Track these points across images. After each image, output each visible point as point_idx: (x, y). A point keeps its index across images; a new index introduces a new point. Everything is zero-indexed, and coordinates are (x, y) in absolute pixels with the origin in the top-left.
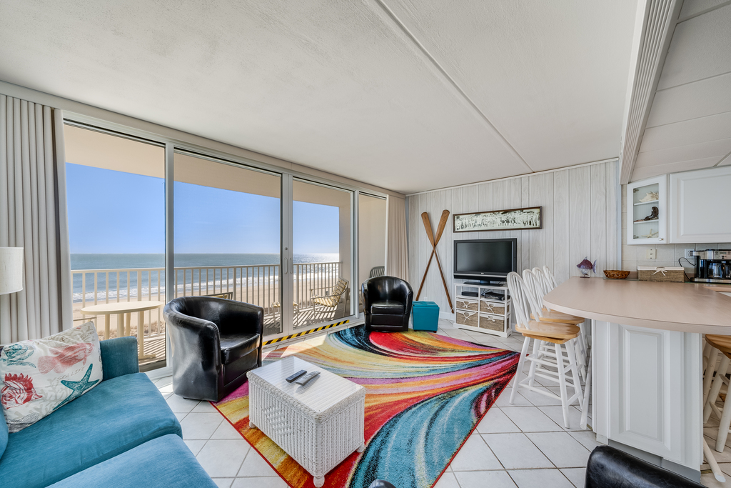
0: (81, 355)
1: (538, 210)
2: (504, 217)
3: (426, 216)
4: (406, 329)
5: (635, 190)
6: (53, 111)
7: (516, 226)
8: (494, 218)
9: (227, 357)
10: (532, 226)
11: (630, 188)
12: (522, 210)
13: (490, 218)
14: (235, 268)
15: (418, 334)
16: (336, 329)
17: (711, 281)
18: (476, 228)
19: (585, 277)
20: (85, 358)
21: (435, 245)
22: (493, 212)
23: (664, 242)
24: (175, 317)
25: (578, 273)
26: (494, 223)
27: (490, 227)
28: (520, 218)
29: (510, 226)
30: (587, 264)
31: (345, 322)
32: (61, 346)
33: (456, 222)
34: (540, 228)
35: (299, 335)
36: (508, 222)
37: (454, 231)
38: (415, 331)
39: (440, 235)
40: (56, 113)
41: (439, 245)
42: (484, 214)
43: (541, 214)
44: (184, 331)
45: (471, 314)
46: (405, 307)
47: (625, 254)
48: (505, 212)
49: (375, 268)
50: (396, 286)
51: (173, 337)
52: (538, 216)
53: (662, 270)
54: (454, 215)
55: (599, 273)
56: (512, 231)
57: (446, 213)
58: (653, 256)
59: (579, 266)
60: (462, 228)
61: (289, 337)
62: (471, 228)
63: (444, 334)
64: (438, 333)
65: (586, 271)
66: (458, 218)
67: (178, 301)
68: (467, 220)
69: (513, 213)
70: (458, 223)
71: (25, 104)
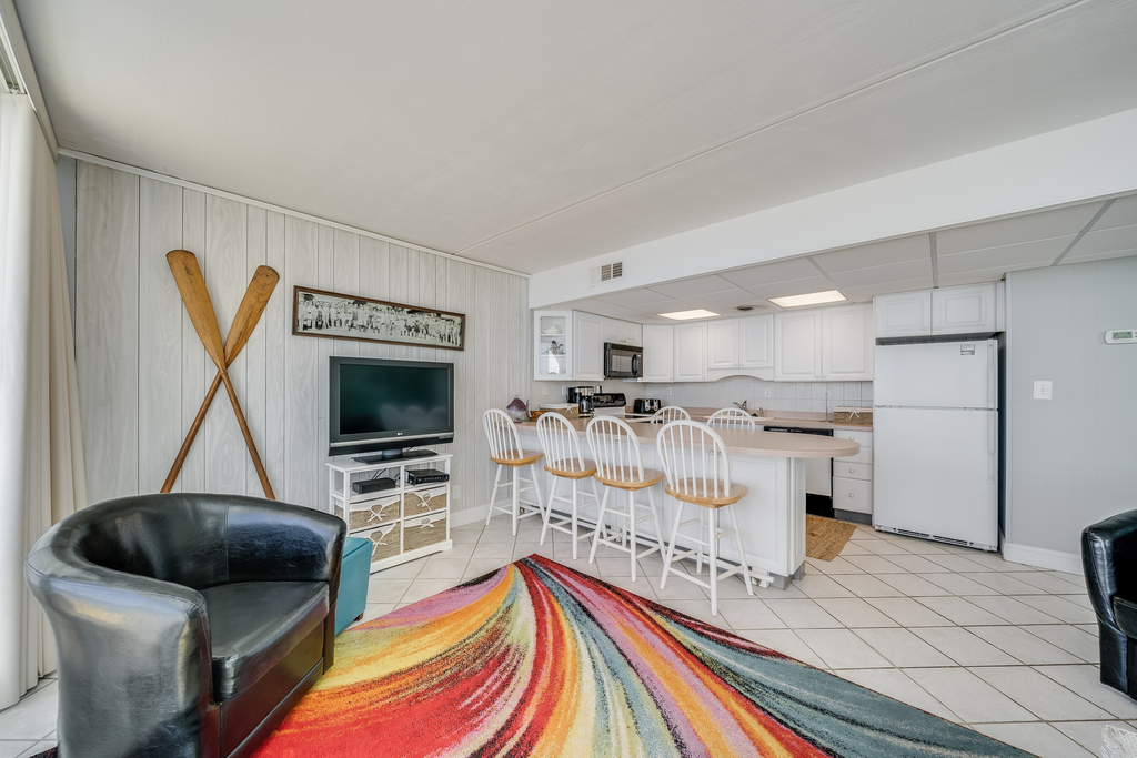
1: (458, 320)
2: (412, 320)
3: (185, 264)
7: (429, 340)
8: (393, 318)
10: (450, 345)
11: (538, 315)
12: (439, 313)
13: (384, 316)
18: (354, 333)
21: (226, 365)
22: (393, 305)
23: (572, 379)
26: (392, 327)
27: (383, 334)
28: (436, 328)
29: (421, 338)
30: (518, 404)
33: (300, 307)
34: (461, 348)
36: (417, 330)
37: (295, 332)
39: (246, 336)
42: (374, 305)
43: (463, 325)
45: (386, 531)
48: (414, 310)
52: (458, 329)
54: (295, 289)
56: (421, 348)
57: (266, 278)
60: (320, 327)
62: (343, 331)
66: (308, 298)
68: (333, 310)
69: (426, 316)
70: (307, 312)
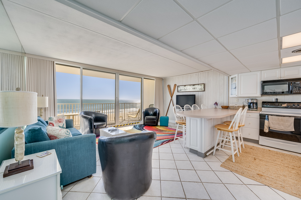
0: (62, 121)
1: (203, 85)
2: (193, 87)
3: (169, 86)
4: (157, 125)
5: (232, 78)
6: (53, 62)
7: (197, 90)
8: (190, 87)
9: (96, 127)
10: (201, 90)
11: (230, 77)
12: (198, 84)
14: (102, 104)
15: (161, 127)
16: (134, 125)
17: (250, 109)
19: (216, 108)
20: (63, 122)
21: (172, 97)
22: (190, 85)
23: (237, 96)
24: (82, 115)
25: (214, 106)
27: (189, 90)
28: (198, 88)
29: (195, 90)
30: (216, 104)
31: (138, 123)
32: (58, 118)
34: (204, 91)
35: (121, 126)
36: (194, 89)
37: (178, 92)
38: (161, 126)
39: (173, 93)
40: (54, 62)
41: (173, 97)
42: (187, 86)
44: (85, 119)
46: (156, 117)
47: (229, 100)
48: (194, 85)
49: (151, 105)
50: (155, 111)
51: (82, 121)
52: (203, 87)
53: (237, 106)
54: (178, 86)
55: (219, 107)
56: (195, 92)
57: (175, 85)
58: (237, 101)
59: (214, 104)
60: (180, 91)
61: (118, 126)
62: (183, 91)
63: (170, 127)
64: (168, 127)
65: (216, 106)
67: (83, 112)
68: (182, 88)
69: (196, 86)
70: (179, 89)
71: (47, 61)
